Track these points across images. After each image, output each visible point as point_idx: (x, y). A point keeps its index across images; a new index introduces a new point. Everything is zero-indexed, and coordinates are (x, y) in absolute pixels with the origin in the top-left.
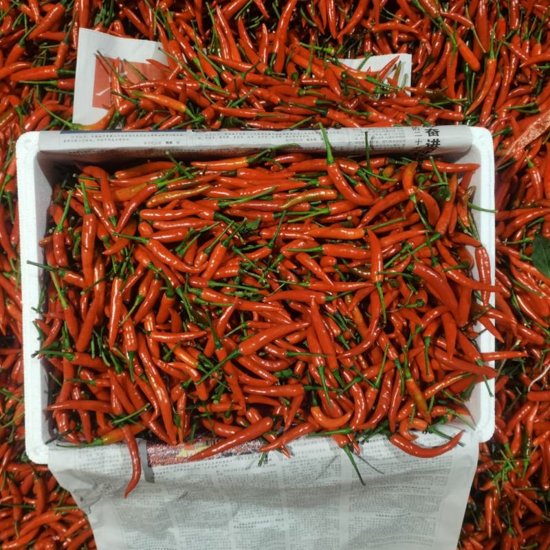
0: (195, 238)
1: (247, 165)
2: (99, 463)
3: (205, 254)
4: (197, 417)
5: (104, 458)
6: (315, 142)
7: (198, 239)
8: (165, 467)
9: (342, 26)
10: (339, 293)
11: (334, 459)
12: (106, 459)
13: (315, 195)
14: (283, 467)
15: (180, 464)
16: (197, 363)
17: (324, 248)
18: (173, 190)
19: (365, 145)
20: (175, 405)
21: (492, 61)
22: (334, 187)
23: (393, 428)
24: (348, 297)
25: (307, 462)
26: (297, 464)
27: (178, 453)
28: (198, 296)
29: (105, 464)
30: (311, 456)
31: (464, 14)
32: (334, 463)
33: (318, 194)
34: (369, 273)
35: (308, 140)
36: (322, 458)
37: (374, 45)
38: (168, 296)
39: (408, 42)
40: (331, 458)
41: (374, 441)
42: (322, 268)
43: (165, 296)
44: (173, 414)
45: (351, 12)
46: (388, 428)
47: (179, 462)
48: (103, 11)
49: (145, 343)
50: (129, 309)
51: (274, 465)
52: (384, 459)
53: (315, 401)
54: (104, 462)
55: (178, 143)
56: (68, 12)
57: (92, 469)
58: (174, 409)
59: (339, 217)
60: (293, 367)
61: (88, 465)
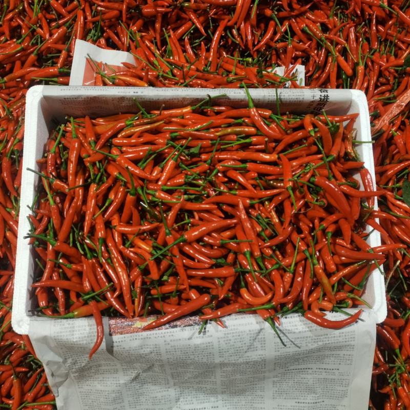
0: (153, 156)
1: (191, 111)
2: (70, 331)
3: (160, 168)
4: (150, 297)
5: (74, 327)
6: (239, 94)
7: (155, 157)
8: (123, 336)
9: (256, 43)
10: (260, 199)
11: (259, 332)
12: (76, 329)
13: (240, 129)
14: (219, 338)
15: (135, 334)
16: (151, 249)
17: (248, 165)
18: (137, 125)
19: (275, 97)
20: (133, 284)
21: (361, 68)
22: (254, 126)
23: (306, 307)
24: (267, 203)
25: (238, 334)
26: (229, 336)
27: (134, 325)
28: (154, 196)
29: (75, 333)
30: (241, 329)
31: (339, 36)
32: (260, 337)
33: (243, 129)
34: (282, 184)
35: (235, 93)
36: (250, 331)
37: (278, 59)
38: (131, 194)
39: (302, 57)
40: (257, 331)
41: (291, 317)
42: (247, 180)
43: (129, 194)
44: (131, 290)
45: (263, 35)
46: (302, 308)
47: (134, 332)
48: (93, 32)
49: (111, 235)
50: (100, 208)
51: (211, 336)
52: (300, 332)
53: (243, 283)
54: (73, 331)
55: (142, 93)
56: (69, 32)
57: (64, 336)
58: (132, 287)
59: (258, 147)
60: (225, 257)
61: (61, 332)
